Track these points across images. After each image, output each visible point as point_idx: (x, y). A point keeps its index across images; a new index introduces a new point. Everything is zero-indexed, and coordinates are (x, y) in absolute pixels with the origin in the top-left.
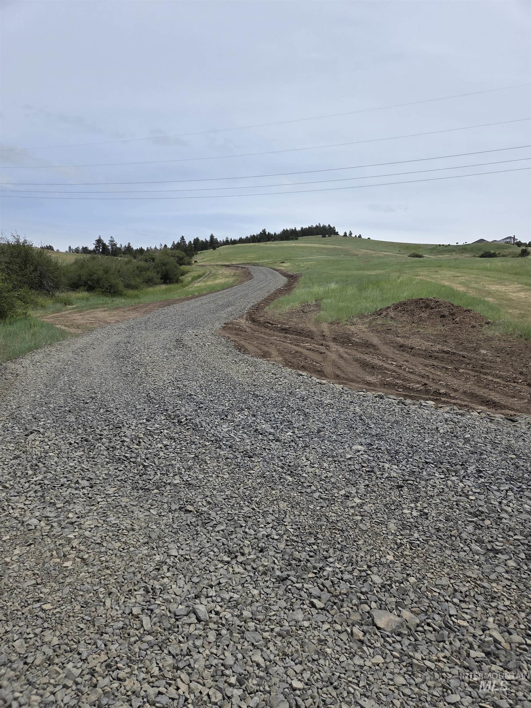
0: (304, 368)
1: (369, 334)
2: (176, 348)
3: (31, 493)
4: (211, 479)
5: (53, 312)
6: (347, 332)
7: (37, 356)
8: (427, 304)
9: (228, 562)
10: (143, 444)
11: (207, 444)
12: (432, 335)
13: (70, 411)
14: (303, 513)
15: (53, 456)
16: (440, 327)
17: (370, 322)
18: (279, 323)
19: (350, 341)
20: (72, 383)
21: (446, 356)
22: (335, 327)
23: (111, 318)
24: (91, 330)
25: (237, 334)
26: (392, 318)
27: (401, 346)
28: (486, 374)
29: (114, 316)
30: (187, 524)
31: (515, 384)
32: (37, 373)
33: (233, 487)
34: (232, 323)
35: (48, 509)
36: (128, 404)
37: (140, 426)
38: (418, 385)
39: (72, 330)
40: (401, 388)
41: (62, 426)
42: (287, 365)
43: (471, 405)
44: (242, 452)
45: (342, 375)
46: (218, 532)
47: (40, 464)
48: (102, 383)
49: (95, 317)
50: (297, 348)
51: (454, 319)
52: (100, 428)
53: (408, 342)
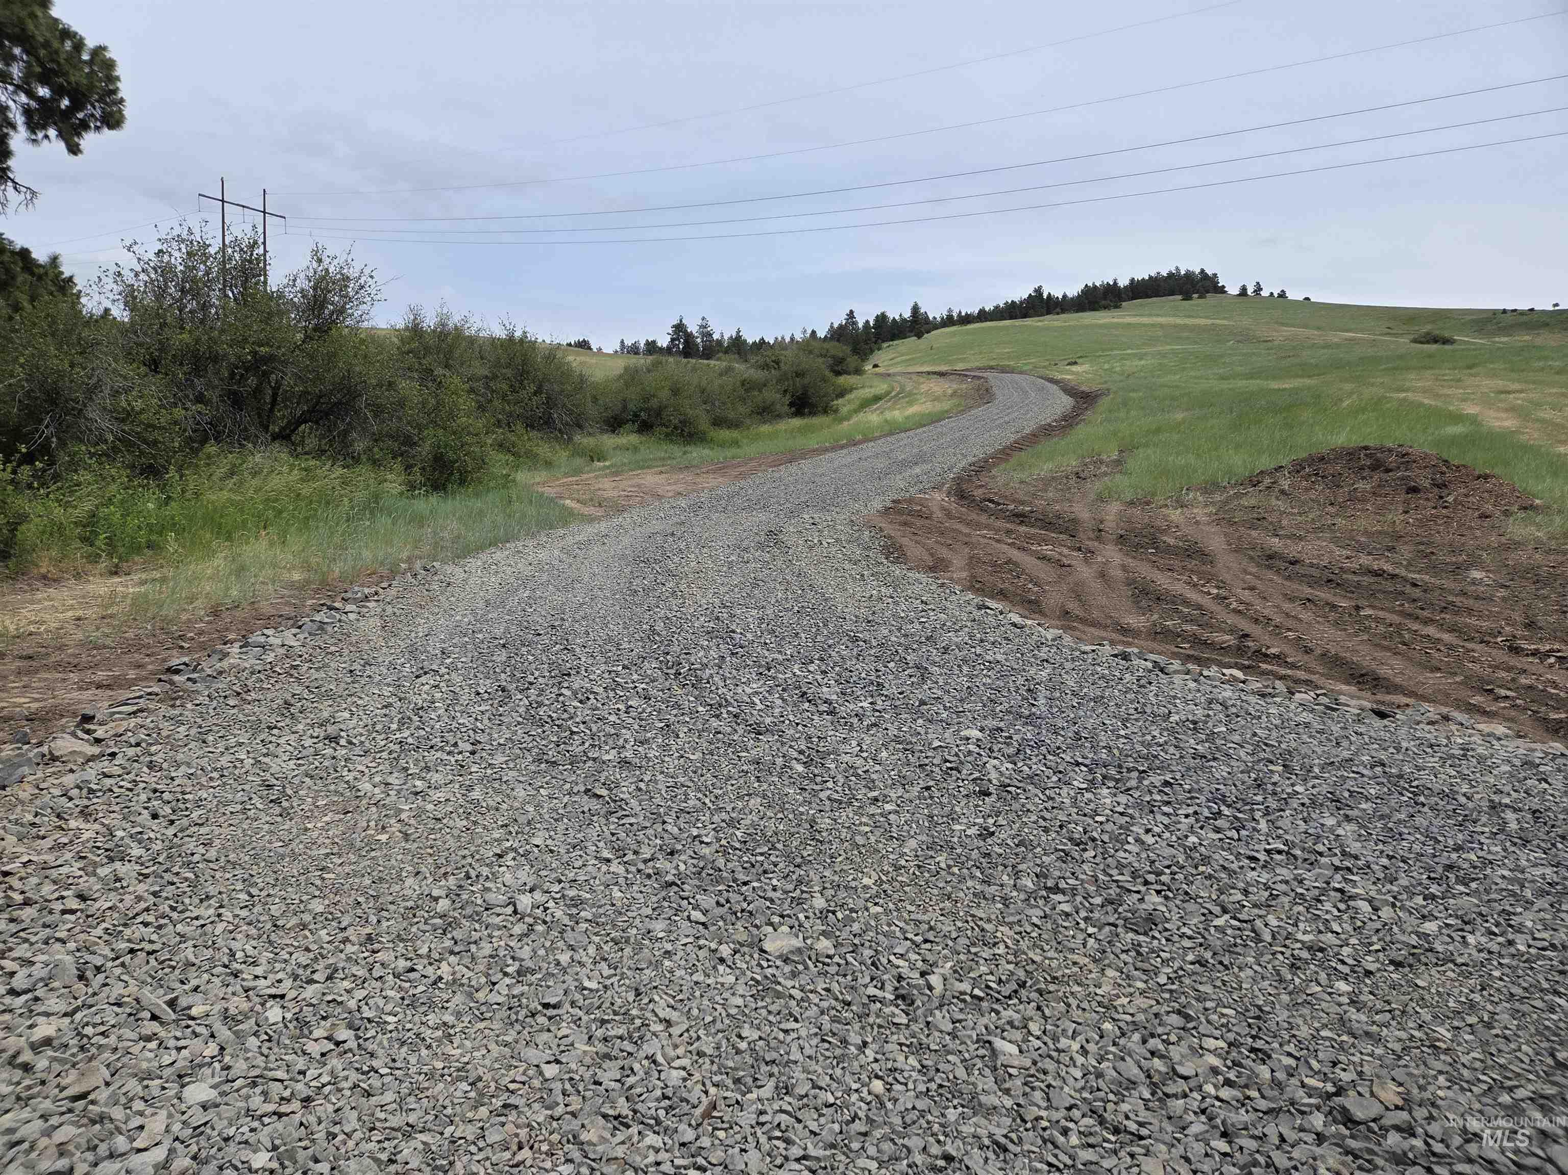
0: (1002, 595)
1: (1207, 528)
2: (760, 546)
3: (385, 755)
4: (667, 759)
5: (566, 475)
6: (1158, 523)
7: (499, 553)
8: (1377, 460)
9: (608, 860)
10: (593, 701)
11: (700, 709)
12: (1366, 533)
13: (504, 646)
14: (780, 815)
15: (440, 708)
16: (1396, 516)
17: (1226, 502)
18: (1014, 501)
19: (1154, 543)
20: (531, 600)
21: (1367, 580)
22: (1137, 512)
23: (668, 488)
24: (621, 510)
25: (905, 524)
26: (1283, 492)
27: (1270, 557)
28: (1427, 622)
29: (675, 483)
30: (583, 812)
31: (1478, 647)
32: (483, 582)
33: (695, 772)
34: (910, 501)
35: (396, 775)
36: (610, 639)
37: (606, 675)
38: (1227, 637)
39: (586, 510)
40: (1189, 642)
41: (481, 669)
42: (971, 588)
43: (1321, 681)
44: (750, 725)
45: (1079, 612)
46: (623, 825)
47: (416, 718)
48: (581, 605)
49: (639, 486)
50: (1015, 554)
51: (1441, 497)
52: (537, 673)
53: (1293, 550)
